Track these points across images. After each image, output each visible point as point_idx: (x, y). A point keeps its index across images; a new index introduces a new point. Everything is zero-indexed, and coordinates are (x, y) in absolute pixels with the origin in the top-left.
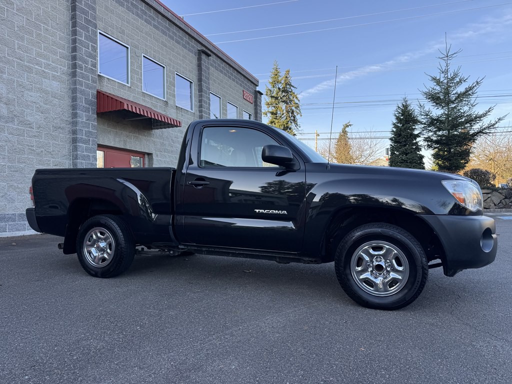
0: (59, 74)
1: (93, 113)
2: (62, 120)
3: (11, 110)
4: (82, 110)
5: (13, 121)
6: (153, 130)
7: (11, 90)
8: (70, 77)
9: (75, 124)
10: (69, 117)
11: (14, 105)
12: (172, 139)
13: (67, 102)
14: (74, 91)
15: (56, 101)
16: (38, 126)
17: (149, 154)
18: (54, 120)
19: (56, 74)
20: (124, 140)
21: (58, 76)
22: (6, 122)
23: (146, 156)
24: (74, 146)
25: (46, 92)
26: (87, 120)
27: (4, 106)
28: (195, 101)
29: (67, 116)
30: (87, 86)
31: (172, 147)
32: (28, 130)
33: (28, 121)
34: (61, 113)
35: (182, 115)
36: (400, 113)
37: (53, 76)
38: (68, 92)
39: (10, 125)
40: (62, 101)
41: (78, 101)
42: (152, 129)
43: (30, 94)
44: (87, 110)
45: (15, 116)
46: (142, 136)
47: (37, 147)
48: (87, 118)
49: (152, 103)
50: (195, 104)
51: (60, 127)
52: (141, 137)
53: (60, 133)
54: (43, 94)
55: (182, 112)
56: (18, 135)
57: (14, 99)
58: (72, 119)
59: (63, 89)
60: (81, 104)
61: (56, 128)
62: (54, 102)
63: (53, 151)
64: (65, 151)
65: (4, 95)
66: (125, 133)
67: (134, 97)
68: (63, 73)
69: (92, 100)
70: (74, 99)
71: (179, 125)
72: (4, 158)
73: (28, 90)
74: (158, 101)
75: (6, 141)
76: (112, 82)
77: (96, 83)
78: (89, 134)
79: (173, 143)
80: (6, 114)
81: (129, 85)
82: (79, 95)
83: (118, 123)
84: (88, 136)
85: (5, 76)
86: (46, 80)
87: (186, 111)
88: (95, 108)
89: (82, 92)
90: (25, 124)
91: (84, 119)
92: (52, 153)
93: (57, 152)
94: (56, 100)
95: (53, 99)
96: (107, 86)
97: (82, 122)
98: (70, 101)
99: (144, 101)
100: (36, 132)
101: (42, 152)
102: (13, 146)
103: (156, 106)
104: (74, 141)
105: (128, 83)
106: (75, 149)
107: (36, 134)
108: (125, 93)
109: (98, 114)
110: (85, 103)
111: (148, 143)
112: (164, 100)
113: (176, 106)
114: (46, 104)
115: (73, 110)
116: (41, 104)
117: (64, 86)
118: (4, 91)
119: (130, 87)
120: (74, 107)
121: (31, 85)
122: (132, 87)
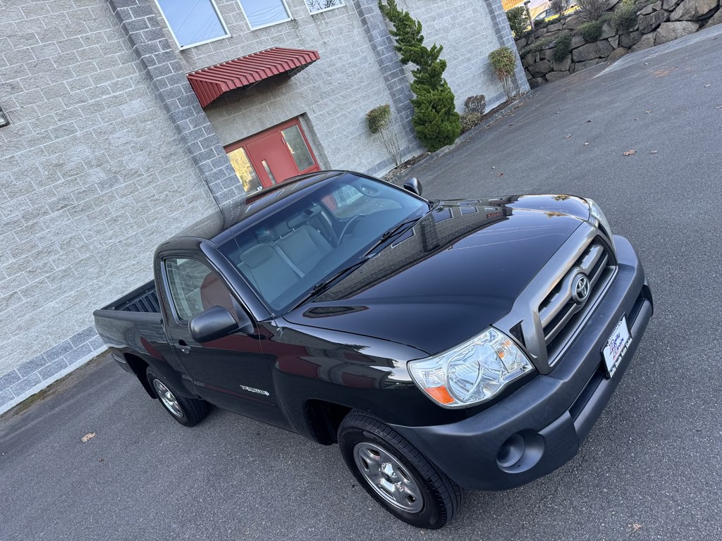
0: (133, 87)
1: (198, 113)
2: (169, 143)
3: (108, 169)
4: (182, 119)
5: (117, 181)
6: (292, 78)
7: (93, 146)
8: (149, 81)
9: (184, 139)
10: (175, 134)
11: (107, 161)
12: (325, 73)
13: (162, 115)
14: (161, 98)
15: (149, 125)
16: (146, 169)
17: (303, 115)
18: (159, 149)
19: (130, 89)
20: (259, 119)
21: (133, 90)
22: (111, 186)
23: (300, 119)
24: (199, 167)
25: (133, 121)
26: (195, 126)
27: (98, 169)
29: (171, 136)
30: (173, 81)
31: (331, 83)
32: (138, 181)
33: (132, 169)
34: (163, 136)
35: (327, 23)
37: (129, 94)
38: (156, 103)
39: (117, 186)
40: (156, 120)
41: (172, 108)
42: (290, 77)
43: (115, 136)
44: (188, 113)
45: (115, 173)
46: (279, 96)
47: (159, 193)
48: (195, 123)
49: (273, 38)
51: (171, 154)
52: (278, 99)
53: (175, 161)
54: (131, 126)
55: (324, 19)
56: (131, 193)
57: (103, 153)
58: (179, 135)
59: (148, 103)
60: (177, 111)
61: (167, 158)
62: (148, 127)
63: (179, 187)
64: (193, 180)
65: (90, 157)
66: (254, 108)
67: (243, 47)
68: (138, 82)
69: (188, 97)
70: (167, 108)
71: (314, 59)
72: (132, 227)
73: (112, 133)
74: (280, 28)
75: (123, 208)
76: (203, 49)
77: (181, 68)
78: (207, 142)
79: (330, 76)
80: (106, 178)
81: (230, 36)
82: (168, 101)
83: (239, 100)
84: (208, 147)
85: (78, 134)
86: (123, 106)
87: (330, 13)
88: (197, 103)
89: (171, 94)
90: (132, 175)
91: (191, 127)
92: (179, 190)
93: (184, 186)
94: (149, 122)
95: (144, 124)
96: (199, 59)
97: (191, 133)
98: (165, 112)
99: (261, 42)
100: (148, 176)
101: (167, 196)
102: (133, 208)
103: (280, 39)
104: (195, 161)
105: (226, 34)
106: (201, 171)
107: (149, 179)
108: (229, 51)
109: (205, 109)
110: (182, 106)
111: (293, 102)
112: (290, 19)
113: (312, 16)
114: (140, 136)
115: (174, 122)
116: (135, 139)
117: (148, 98)
118: (88, 153)
119: (232, 37)
120: (172, 119)
121: (111, 124)
122: (234, 36)
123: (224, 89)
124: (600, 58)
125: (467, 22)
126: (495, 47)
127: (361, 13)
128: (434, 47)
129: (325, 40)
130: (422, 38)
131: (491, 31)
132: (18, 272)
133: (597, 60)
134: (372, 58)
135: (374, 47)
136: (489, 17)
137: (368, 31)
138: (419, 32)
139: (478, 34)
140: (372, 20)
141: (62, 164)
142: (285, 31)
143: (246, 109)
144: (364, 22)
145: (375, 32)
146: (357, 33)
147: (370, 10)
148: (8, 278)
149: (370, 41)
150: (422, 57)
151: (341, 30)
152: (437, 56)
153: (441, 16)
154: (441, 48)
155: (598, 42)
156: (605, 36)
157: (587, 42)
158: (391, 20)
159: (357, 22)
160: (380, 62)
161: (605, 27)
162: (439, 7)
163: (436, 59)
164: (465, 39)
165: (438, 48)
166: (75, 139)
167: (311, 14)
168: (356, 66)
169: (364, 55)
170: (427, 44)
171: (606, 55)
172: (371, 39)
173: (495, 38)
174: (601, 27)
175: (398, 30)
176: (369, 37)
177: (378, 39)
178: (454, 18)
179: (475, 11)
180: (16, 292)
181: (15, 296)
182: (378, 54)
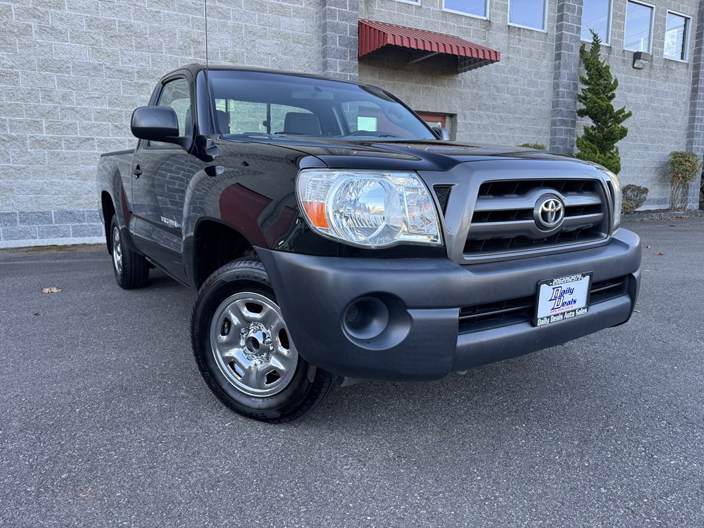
0: (303, 6)
1: (351, 59)
4: (334, 57)
6: (460, 75)
7: (238, 40)
8: (320, 7)
10: (319, 69)
11: (242, 62)
12: (495, 87)
13: (316, 45)
14: (324, 27)
15: (299, 48)
17: (452, 116)
19: (299, 6)
20: (408, 97)
21: (301, 9)
23: (447, 119)
25: (285, 36)
26: (343, 71)
28: (550, 10)
30: (344, 17)
31: (495, 99)
34: (307, 65)
35: (520, 40)
37: (296, 10)
38: (317, 31)
40: (308, 47)
41: (329, 42)
42: (458, 73)
43: (263, 42)
44: (343, 55)
46: (438, 86)
47: (276, 118)
48: (344, 67)
49: (459, 28)
50: (549, 15)
52: (436, 87)
54: (282, 40)
55: (519, 35)
57: (243, 52)
58: (323, 71)
59: (309, 27)
60: (333, 47)
62: (297, 49)
65: (229, 49)
66: (408, 84)
68: (310, 3)
69: (350, 39)
70: (324, 40)
73: (261, 37)
74: (472, 22)
76: (387, 4)
77: (357, 9)
79: (498, 92)
81: (418, 4)
82: (329, 34)
83: (397, 69)
85: (230, 22)
86: (285, 18)
87: (528, 33)
88: (355, 50)
89: (335, 28)
91: (339, 69)
94: (300, 46)
95: (295, 45)
96: (379, 11)
97: (335, 75)
98: (321, 44)
99: (446, 26)
103: (467, 32)
105: (417, 1)
108: (411, 18)
109: (360, 59)
110: (340, 45)
111: (449, 98)
112: (485, 18)
113: (509, 26)
114: (286, 54)
115: (324, 57)
116: (280, 55)
117: (312, 23)
118: (229, 44)
119: (420, 7)
120: (324, 53)
121: (265, 29)
122: (423, 6)
123: (390, 41)
125: (662, 111)
126: (682, 148)
127: (559, 47)
128: (622, 111)
129: (510, 56)
130: (613, 96)
131: (683, 132)
132: (105, 121)
134: (548, 95)
135: (556, 86)
136: (687, 118)
137: (557, 67)
138: (612, 90)
139: (669, 128)
140: (567, 58)
141: (199, 42)
142: (475, 27)
143: (400, 81)
144: (558, 57)
145: (564, 71)
146: (546, 64)
147: (570, 48)
148: (93, 122)
149: (555, 78)
150: (605, 114)
151: (530, 54)
152: (621, 121)
153: (638, 91)
154: (629, 115)
158: (586, 69)
159: (550, 54)
160: (555, 104)
162: (640, 82)
163: (619, 123)
164: (653, 126)
165: (626, 113)
166: (224, 25)
167: (510, 24)
168: (528, 95)
169: (542, 89)
170: (616, 105)
172: (557, 77)
173: (684, 141)
175: (591, 78)
176: (556, 74)
177: (565, 80)
178: (651, 100)
179: (675, 104)
180: (93, 139)
181: (91, 142)
182: (557, 94)
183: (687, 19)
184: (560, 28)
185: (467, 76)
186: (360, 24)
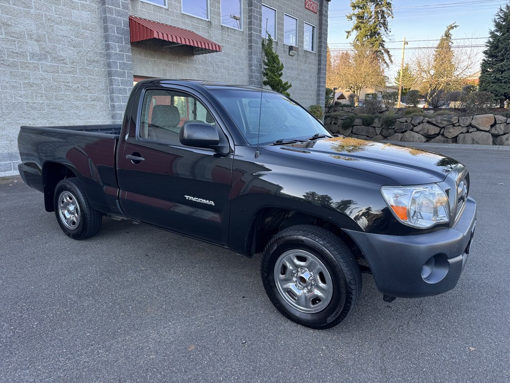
0: (88, 3)
1: (126, 43)
2: (96, 53)
3: (43, 47)
4: (114, 41)
5: (46, 58)
7: (40, 25)
8: (101, 4)
9: (108, 56)
10: (103, 49)
11: (45, 41)
12: (216, 64)
13: (99, 32)
14: (105, 20)
15: (87, 33)
16: (71, 61)
18: (87, 53)
19: (85, 3)
20: (164, 70)
21: (87, 5)
22: (40, 59)
24: (110, 79)
25: (77, 24)
26: (121, 51)
27: (35, 43)
28: (244, 17)
29: (100, 48)
30: (119, 13)
31: (217, 73)
32: (62, 66)
33: (61, 56)
34: (94, 45)
35: (229, 35)
36: (501, 18)
37: (83, 5)
38: (99, 22)
39: (44, 62)
40: (94, 33)
41: (110, 31)
42: (194, 55)
43: (59, 27)
44: (119, 40)
45: (47, 52)
46: (182, 63)
47: (73, 83)
48: (121, 48)
49: (193, 25)
50: (244, 21)
51: (94, 61)
52: (181, 64)
53: (95, 67)
54: (74, 26)
55: (228, 32)
56: (53, 72)
57: (45, 34)
58: (106, 51)
59: (94, 19)
60: (113, 34)
61: (90, 62)
62: (86, 34)
63: (89, 86)
64: (102, 86)
65: (34, 32)
66: (163, 61)
67: (172, 20)
68: (93, 1)
69: (124, 29)
70: (106, 29)
71: (218, 50)
72: (41, 96)
73: (58, 23)
74: (200, 22)
75: (42, 79)
76: (147, 6)
77: (127, 9)
78: (124, 66)
79: (218, 68)
80: (38, 52)
81: (166, 7)
82: (110, 25)
83: (156, 51)
84: (123, 69)
85: (32, 11)
86: (75, 11)
88: (128, 37)
89: (114, 21)
90: (59, 60)
91: (118, 50)
92: (89, 88)
93: (93, 87)
95: (84, 31)
96: (141, 11)
97: (115, 54)
98: (103, 31)
99: (185, 23)
100: (71, 67)
101: (78, 87)
102: (49, 83)
103: (198, 29)
104: (110, 74)
105: (165, 5)
106: (111, 82)
107: (71, 70)
108: (162, 17)
109: (132, 44)
110: (118, 33)
111: (189, 71)
112: (208, 20)
113: (222, 26)
114: (77, 37)
115: (106, 41)
116: (73, 37)
117: (95, 16)
118: (33, 27)
119: (168, 9)
120: (106, 38)
121: (60, 18)
122: (170, 9)
123: (156, 36)
124: (368, 136)
125: (305, 81)
126: (315, 104)
127: (250, 41)
128: (287, 83)
129: (224, 45)
130: (281, 75)
131: (314, 93)
133: (366, 137)
134: (246, 71)
135: (250, 66)
136: (316, 85)
137: (250, 54)
138: (280, 70)
139: (308, 91)
140: (255, 48)
141: (9, 25)
142: (202, 25)
143: (158, 59)
144: (250, 47)
145: (254, 57)
146: (244, 51)
147: (257, 43)
149: (249, 60)
150: (278, 85)
151: (235, 45)
152: (287, 89)
153: (292, 69)
154: (291, 86)
155: (370, 127)
156: (374, 125)
157: (363, 124)
158: (266, 55)
159: (246, 44)
160: (251, 77)
161: (376, 120)
162: (293, 64)
163: (285, 90)
164: (300, 90)
165: (289, 85)
166: (28, 13)
167: (222, 25)
168: (235, 70)
169: (243, 67)
170: (284, 79)
171: (372, 136)
172: (250, 60)
173: (315, 100)
174: (374, 119)
175: (269, 62)
176: (249, 58)
177: (255, 62)
178: (299, 75)
179: (311, 77)
182: (251, 71)
183: (313, 27)
184: (250, 29)
185: (200, 57)
186: (131, 19)
